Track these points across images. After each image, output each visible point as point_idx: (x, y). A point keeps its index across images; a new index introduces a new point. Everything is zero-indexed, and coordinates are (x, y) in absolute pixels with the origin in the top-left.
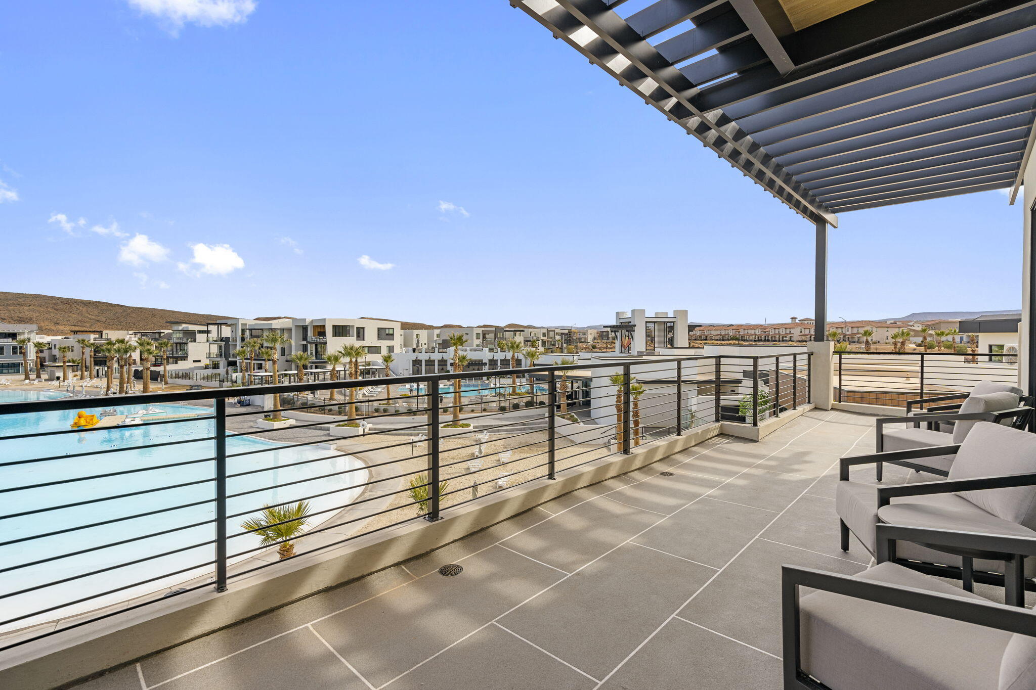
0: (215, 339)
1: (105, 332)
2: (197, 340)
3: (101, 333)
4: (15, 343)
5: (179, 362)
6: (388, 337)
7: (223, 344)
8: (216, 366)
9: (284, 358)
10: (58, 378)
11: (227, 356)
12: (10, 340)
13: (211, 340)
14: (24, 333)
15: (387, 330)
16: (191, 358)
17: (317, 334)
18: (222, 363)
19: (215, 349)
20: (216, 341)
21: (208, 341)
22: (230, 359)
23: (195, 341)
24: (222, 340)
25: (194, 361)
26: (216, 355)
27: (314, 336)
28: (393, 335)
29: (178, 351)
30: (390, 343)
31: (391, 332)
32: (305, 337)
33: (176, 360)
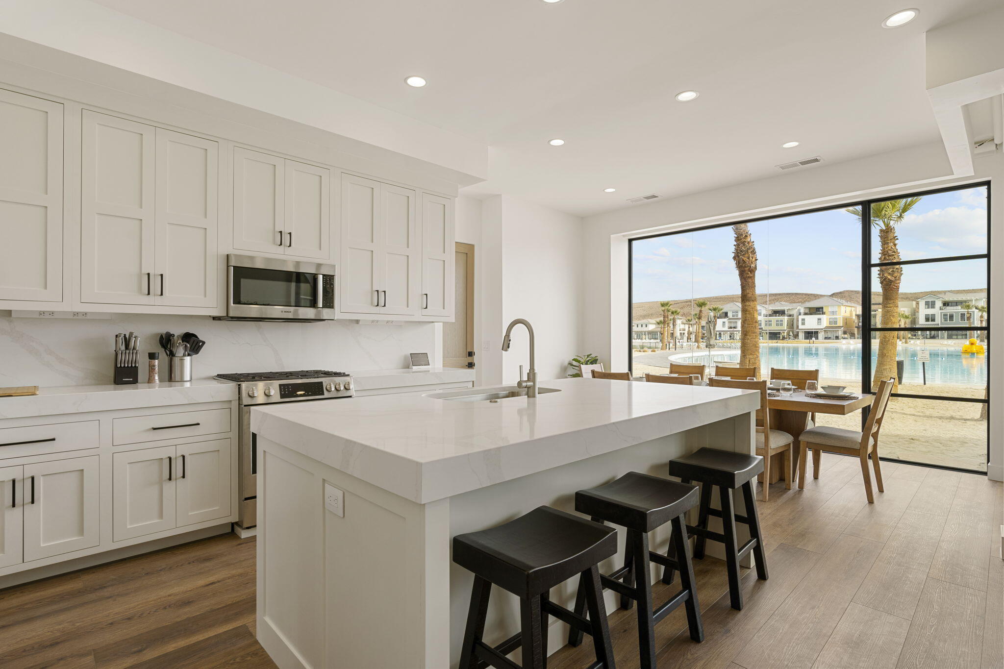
4: (964, 311)
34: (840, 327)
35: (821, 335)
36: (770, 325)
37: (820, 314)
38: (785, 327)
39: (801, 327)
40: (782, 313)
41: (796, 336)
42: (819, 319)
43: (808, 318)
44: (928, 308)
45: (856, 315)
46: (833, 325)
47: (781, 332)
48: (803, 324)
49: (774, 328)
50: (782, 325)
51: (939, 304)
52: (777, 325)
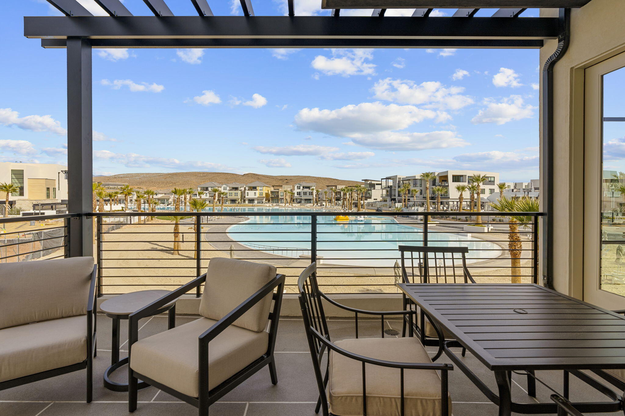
0: (385, 187)
1: (338, 186)
2: (376, 189)
3: (336, 186)
4: (310, 191)
5: (368, 199)
6: (489, 183)
7: (389, 189)
8: (385, 201)
9: (422, 196)
10: (324, 205)
11: (391, 196)
12: (308, 189)
13: (383, 187)
14: (312, 186)
15: (489, 178)
16: (373, 197)
17: (441, 181)
18: (388, 199)
19: (384, 192)
20: (385, 188)
21: (381, 188)
22: (392, 197)
23: (374, 189)
24: (388, 187)
25: (374, 199)
26: (386, 195)
27: (440, 182)
28: (494, 181)
29: (367, 194)
30: (492, 187)
31: (492, 179)
32: (434, 183)
33: (366, 198)
34: (264, 197)
35: (256, 202)
36: (232, 195)
37: (255, 190)
38: (239, 197)
39: (246, 197)
40: (236, 189)
41: (244, 201)
42: (255, 193)
43: (250, 192)
44: (298, 189)
45: (271, 191)
46: (261, 196)
47: (237, 199)
48: (248, 195)
49: (233, 197)
50: (237, 195)
51: (301, 188)
52: (235, 195)
